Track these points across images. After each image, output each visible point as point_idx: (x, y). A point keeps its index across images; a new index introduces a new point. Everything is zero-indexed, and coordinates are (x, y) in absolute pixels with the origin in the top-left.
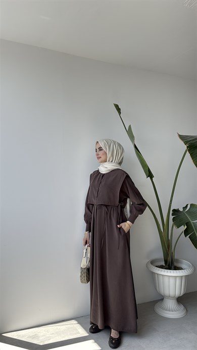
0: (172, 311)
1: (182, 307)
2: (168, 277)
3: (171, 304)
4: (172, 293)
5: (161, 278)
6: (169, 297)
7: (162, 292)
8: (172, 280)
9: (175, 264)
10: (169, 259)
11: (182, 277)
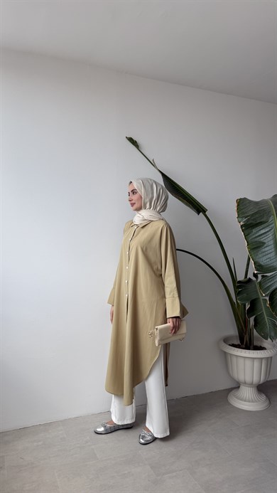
0: (249, 402)
1: (264, 397)
2: (243, 359)
3: (247, 392)
4: (248, 379)
5: (234, 359)
6: (245, 383)
7: (235, 376)
8: (248, 363)
9: (255, 344)
10: (246, 338)
11: (262, 359)
